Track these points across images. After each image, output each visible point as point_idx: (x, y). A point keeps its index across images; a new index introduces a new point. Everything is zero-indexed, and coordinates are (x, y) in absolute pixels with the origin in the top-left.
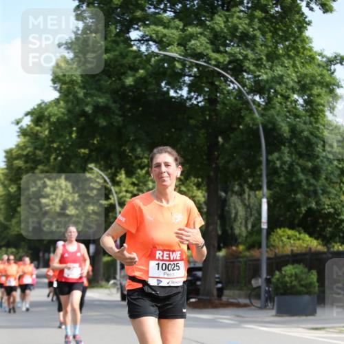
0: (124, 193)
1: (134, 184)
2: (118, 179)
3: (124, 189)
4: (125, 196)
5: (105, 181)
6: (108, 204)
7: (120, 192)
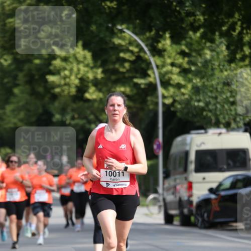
0: (169, 68)
1: (183, 54)
2: (160, 46)
3: (169, 61)
4: (171, 72)
5: (141, 49)
6: (145, 84)
7: (163, 66)
